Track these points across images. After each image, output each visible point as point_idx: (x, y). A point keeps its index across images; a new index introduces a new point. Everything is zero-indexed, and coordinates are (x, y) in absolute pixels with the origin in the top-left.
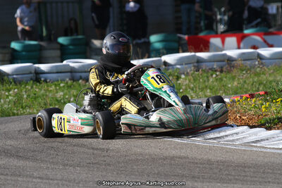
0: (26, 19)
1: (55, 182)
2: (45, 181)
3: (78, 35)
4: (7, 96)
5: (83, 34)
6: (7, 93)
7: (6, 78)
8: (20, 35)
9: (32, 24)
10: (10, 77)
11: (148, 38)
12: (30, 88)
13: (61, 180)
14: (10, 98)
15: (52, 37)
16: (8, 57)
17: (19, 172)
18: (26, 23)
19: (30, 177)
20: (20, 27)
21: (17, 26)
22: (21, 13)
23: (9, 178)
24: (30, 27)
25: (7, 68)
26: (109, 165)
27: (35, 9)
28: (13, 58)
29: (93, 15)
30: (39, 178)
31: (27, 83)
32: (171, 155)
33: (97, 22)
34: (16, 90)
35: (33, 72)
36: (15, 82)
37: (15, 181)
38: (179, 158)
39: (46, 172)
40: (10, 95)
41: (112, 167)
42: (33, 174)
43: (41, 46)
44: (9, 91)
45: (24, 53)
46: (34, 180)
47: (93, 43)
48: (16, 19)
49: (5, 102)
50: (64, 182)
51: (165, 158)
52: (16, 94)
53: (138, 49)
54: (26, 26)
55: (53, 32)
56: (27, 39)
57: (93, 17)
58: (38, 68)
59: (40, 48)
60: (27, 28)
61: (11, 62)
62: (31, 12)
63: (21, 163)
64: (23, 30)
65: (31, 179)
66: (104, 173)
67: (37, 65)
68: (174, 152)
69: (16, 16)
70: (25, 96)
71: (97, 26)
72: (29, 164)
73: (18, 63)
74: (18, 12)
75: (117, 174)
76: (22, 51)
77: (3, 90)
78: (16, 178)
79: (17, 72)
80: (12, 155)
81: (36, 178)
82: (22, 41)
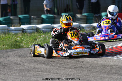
0: (48, 5)
1: (61, 75)
2: (56, 74)
3: (70, 12)
4: (40, 38)
5: (73, 12)
6: (40, 37)
7: (39, 30)
8: (45, 12)
9: (51, 7)
10: (41, 30)
11: (101, 14)
12: (49, 35)
13: (63, 74)
14: (41, 39)
15: (59, 13)
16: (40, 21)
17: (45, 70)
18: (48, 7)
19: (50, 72)
20: (46, 9)
21: (44, 8)
22: (46, 3)
23: (41, 73)
24: (50, 8)
25: (40, 26)
26: (83, 68)
27: (52, 1)
28: (43, 21)
29: (77, 4)
30: (53, 73)
31: (48, 33)
32: (111, 64)
33: (78, 7)
34: (44, 35)
35: (51, 28)
36: (43, 32)
37: (43, 74)
38: (114, 66)
39: (56, 70)
40: (41, 37)
41: (85, 69)
42: (51, 72)
43: (54, 17)
44: (41, 36)
45: (47, 20)
46: (51, 74)
47: (77, 16)
48: (44, 5)
49: (39, 41)
50: (64, 75)
51: (108, 66)
52: (44, 37)
53: (97, 19)
54: (48, 8)
55: (60, 11)
56: (48, 13)
57: (77, 5)
58: (53, 26)
59: (54, 18)
60: (48, 9)
61: (42, 23)
62: (50, 2)
63: (46, 67)
64: (47, 10)
65: (50, 74)
66: (81, 72)
67: (52, 25)
68: (112, 63)
69: (44, 4)
70: (47, 38)
71: (78, 9)
72: (49, 67)
73: (45, 24)
74: (45, 2)
75: (87, 72)
76: (46, 19)
77: (38, 35)
78: (43, 73)
79: (44, 28)
80: (42, 63)
81: (52, 73)
82: (47, 14)
